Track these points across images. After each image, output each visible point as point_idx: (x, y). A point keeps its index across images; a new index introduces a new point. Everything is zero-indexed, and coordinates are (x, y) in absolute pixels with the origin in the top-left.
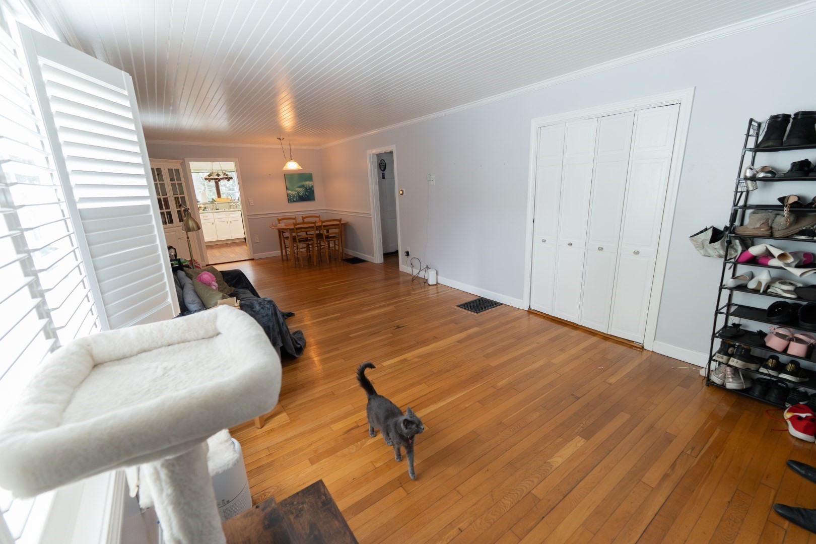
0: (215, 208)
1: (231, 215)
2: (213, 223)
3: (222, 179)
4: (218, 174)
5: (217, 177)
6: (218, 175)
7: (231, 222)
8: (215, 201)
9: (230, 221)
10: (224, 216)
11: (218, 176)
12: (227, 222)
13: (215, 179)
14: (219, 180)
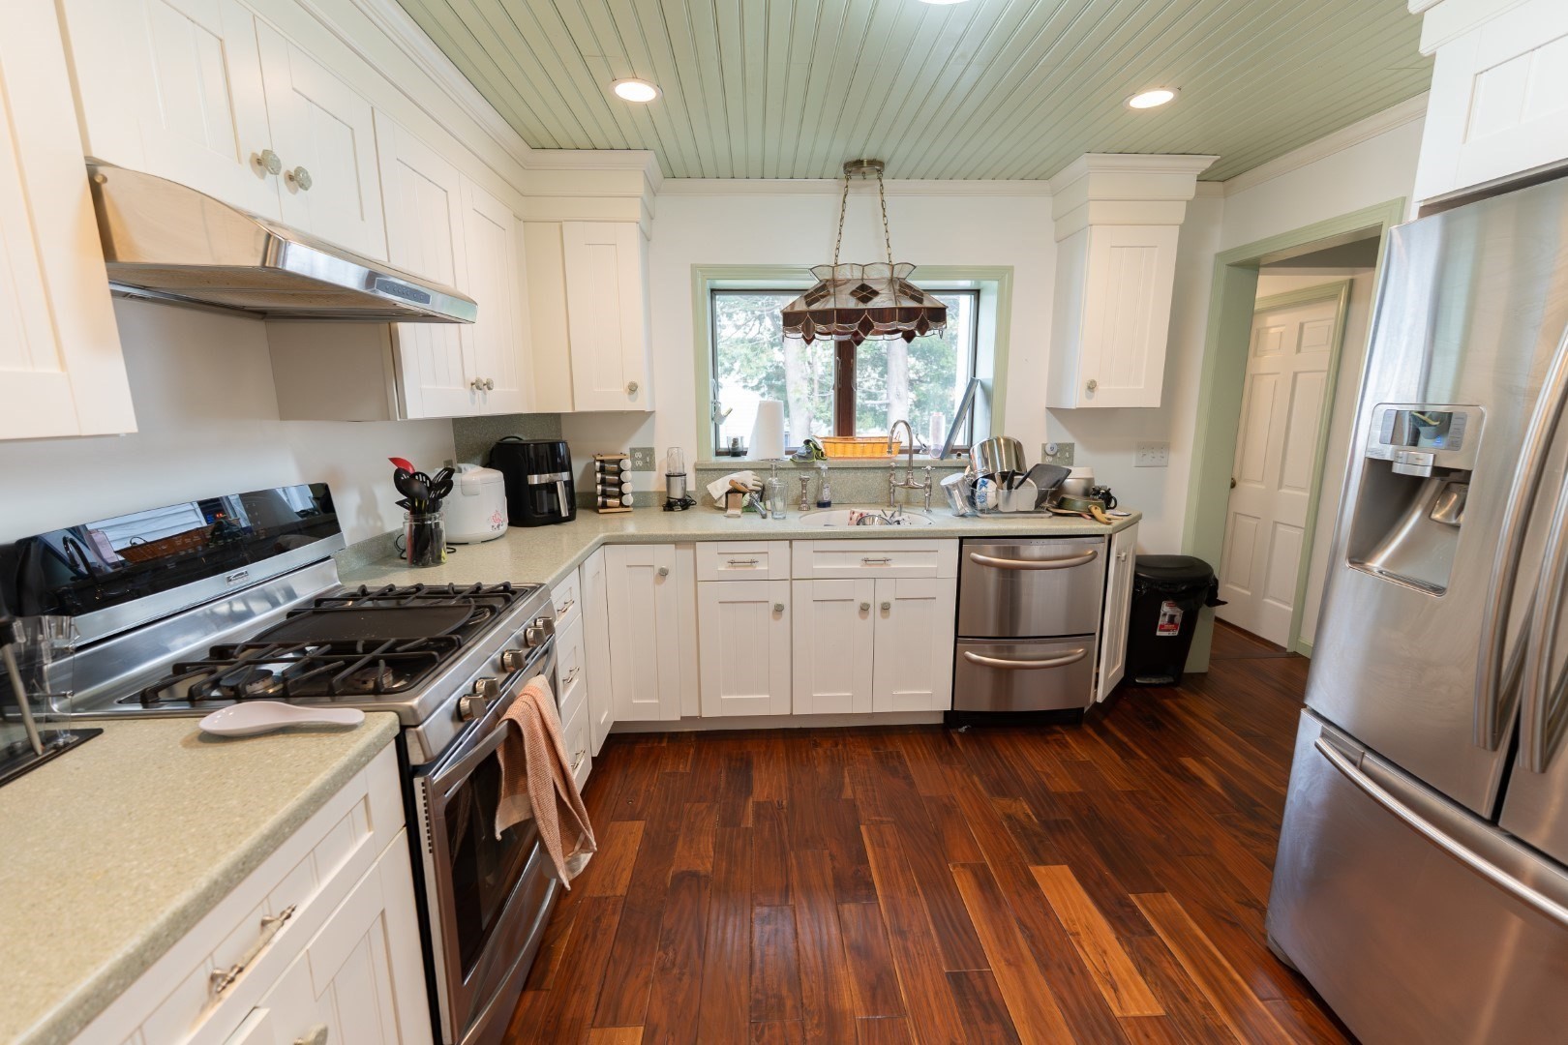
0: (810, 498)
1: (897, 564)
2: (779, 609)
3: (882, 315)
4: (863, 287)
5: (852, 304)
6: (865, 292)
7: (885, 608)
8: (820, 455)
9: (882, 598)
10: (854, 565)
11: (865, 299)
12: (864, 609)
13: (845, 316)
14: (867, 327)
